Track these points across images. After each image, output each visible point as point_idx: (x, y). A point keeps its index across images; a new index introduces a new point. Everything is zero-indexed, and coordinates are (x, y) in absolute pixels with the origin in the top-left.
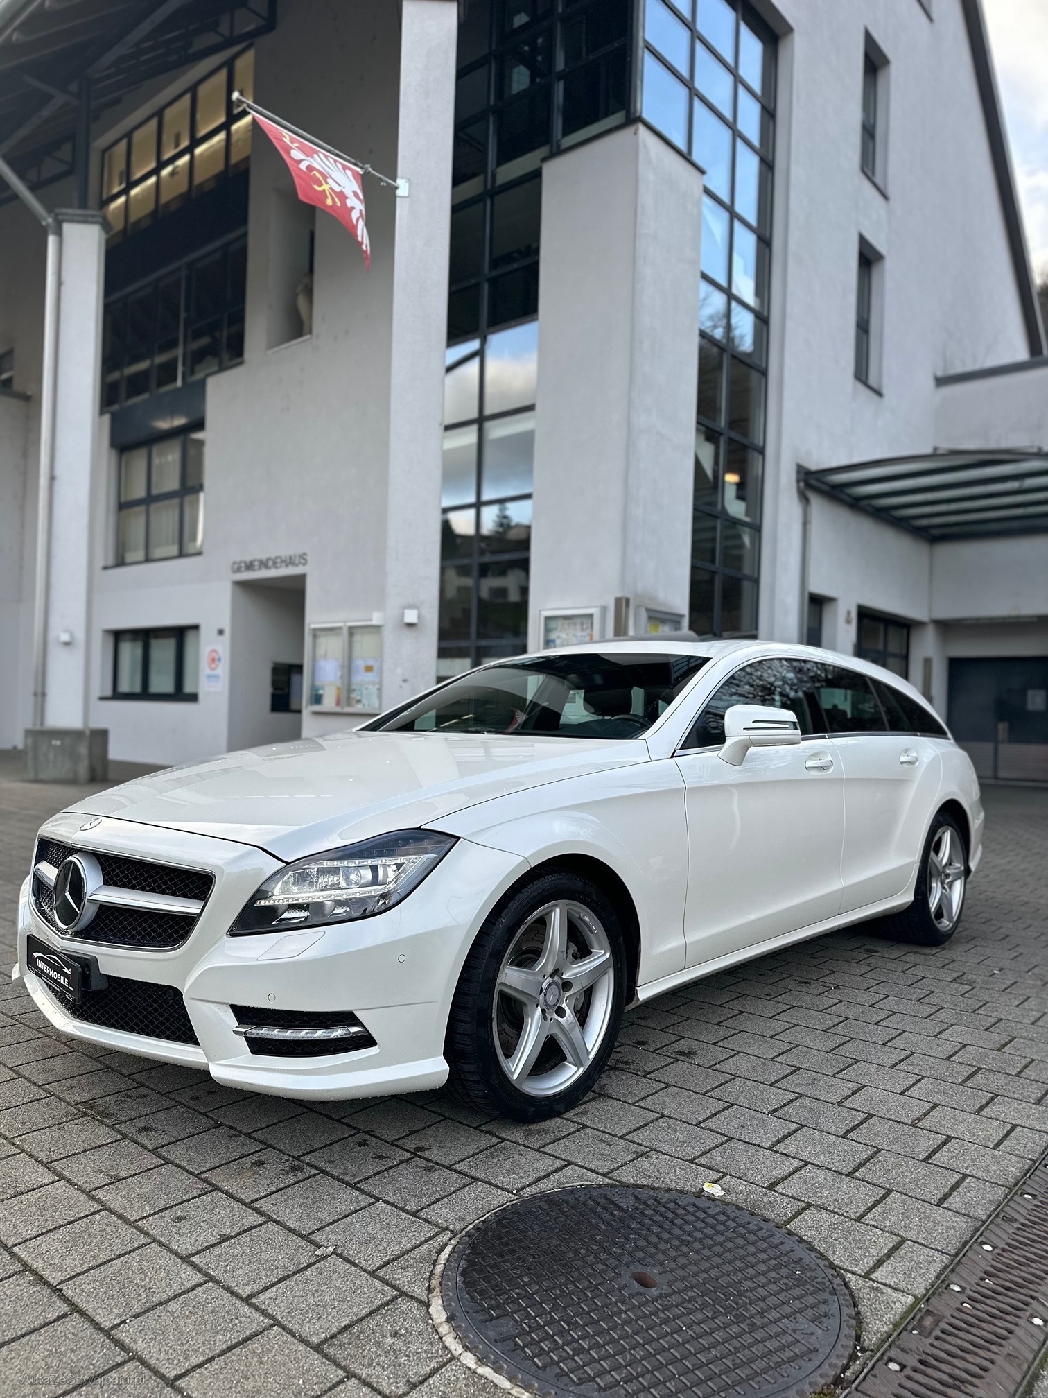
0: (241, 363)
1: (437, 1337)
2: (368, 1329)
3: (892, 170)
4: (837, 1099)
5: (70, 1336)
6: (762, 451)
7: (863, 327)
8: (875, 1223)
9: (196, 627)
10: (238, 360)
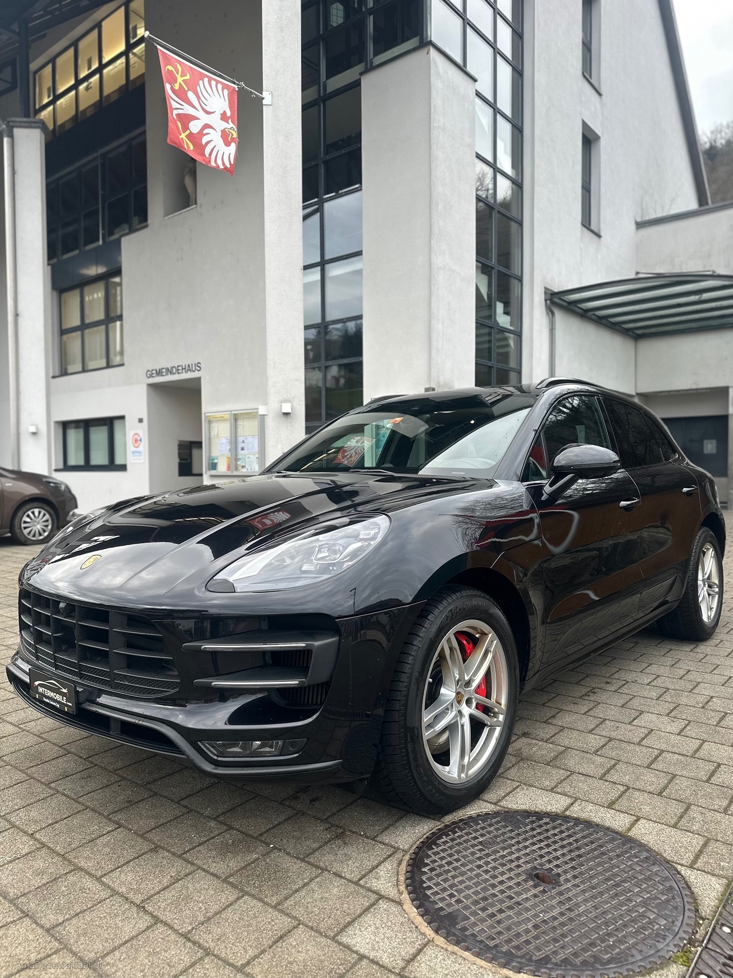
0: (146, 226)
1: (413, 926)
2: (365, 923)
3: (603, 74)
4: (637, 740)
5: (160, 940)
6: (520, 280)
7: (586, 188)
8: (685, 828)
9: (122, 418)
10: (144, 224)
